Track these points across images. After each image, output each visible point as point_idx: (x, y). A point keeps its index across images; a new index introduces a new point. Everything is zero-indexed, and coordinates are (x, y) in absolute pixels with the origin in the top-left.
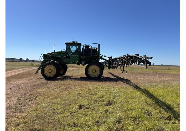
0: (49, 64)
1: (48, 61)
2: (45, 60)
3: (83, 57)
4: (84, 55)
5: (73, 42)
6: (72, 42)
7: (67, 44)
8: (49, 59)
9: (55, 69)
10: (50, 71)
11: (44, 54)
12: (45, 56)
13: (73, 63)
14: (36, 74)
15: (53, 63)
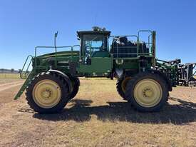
0: (46, 77)
1: (41, 71)
2: (36, 71)
3: (120, 61)
4: (122, 56)
5: (96, 29)
6: (92, 30)
7: (81, 35)
8: (44, 67)
9: (59, 90)
10: (46, 94)
11: (34, 56)
12: (36, 61)
13: (100, 75)
14: (15, 99)
15: (54, 77)
